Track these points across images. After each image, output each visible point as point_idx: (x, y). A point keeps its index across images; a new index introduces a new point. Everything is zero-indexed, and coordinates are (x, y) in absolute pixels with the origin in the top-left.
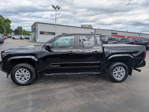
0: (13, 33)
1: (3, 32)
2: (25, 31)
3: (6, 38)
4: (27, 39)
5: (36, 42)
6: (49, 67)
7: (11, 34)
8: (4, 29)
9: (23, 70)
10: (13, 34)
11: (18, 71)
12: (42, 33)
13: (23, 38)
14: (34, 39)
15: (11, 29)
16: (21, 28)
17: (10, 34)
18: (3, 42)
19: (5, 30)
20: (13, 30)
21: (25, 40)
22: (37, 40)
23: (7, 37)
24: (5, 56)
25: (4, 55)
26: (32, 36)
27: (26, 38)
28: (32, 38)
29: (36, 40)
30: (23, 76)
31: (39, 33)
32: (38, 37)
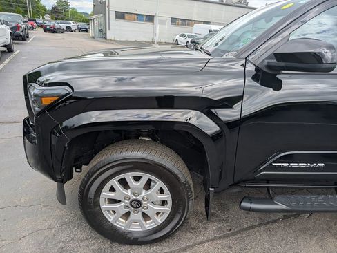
0: (47, 15)
1: (26, 12)
2: (74, 13)
3: (33, 28)
4: (83, 31)
5: (105, 38)
6: (271, 168)
7: (43, 18)
8: (26, 3)
9: (137, 179)
10: (47, 17)
11: (114, 182)
12: (120, 16)
13: (73, 29)
14: (101, 31)
15: (44, 6)
16: (67, 3)
17: (41, 18)
18: (28, 37)
19: (29, 8)
20: (47, 8)
21: (78, 33)
22: (110, 35)
23: (35, 24)
24: (47, 102)
25: (38, 97)
26: (96, 22)
27: (80, 30)
28: (97, 29)
29: (106, 34)
30: (136, 204)
31: (113, 15)
32: (111, 27)
